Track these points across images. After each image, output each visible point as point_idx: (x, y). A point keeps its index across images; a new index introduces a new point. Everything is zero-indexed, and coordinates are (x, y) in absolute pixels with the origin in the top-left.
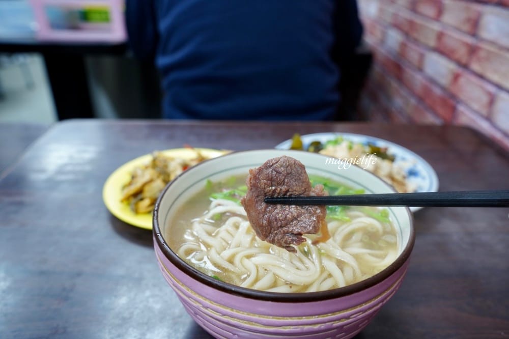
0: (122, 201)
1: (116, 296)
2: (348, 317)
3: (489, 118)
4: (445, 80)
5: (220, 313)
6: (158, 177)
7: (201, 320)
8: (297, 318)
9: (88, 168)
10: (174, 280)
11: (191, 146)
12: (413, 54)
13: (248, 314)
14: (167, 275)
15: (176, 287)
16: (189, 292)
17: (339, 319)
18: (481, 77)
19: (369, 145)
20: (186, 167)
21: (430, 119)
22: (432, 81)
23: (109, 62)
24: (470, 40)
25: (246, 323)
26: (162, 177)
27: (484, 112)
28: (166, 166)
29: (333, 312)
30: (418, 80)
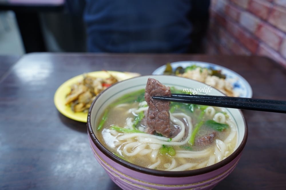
0: (66, 105)
1: (65, 164)
2: (210, 183)
3: (279, 52)
4: (253, 29)
5: (131, 182)
6: (87, 90)
7: (118, 183)
8: (179, 185)
9: (44, 83)
10: (102, 161)
11: (106, 70)
12: (233, 13)
13: (149, 183)
14: (98, 157)
15: (103, 165)
16: (112, 169)
17: (204, 185)
18: (275, 27)
19: (211, 68)
20: (103, 84)
21: (243, 52)
22: (245, 29)
23: (53, 17)
24: (268, 5)
25: (147, 188)
26: (89, 90)
27: (276, 48)
28: (92, 83)
29: (201, 182)
30: (236, 28)
